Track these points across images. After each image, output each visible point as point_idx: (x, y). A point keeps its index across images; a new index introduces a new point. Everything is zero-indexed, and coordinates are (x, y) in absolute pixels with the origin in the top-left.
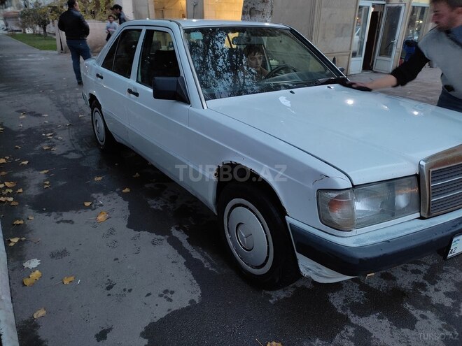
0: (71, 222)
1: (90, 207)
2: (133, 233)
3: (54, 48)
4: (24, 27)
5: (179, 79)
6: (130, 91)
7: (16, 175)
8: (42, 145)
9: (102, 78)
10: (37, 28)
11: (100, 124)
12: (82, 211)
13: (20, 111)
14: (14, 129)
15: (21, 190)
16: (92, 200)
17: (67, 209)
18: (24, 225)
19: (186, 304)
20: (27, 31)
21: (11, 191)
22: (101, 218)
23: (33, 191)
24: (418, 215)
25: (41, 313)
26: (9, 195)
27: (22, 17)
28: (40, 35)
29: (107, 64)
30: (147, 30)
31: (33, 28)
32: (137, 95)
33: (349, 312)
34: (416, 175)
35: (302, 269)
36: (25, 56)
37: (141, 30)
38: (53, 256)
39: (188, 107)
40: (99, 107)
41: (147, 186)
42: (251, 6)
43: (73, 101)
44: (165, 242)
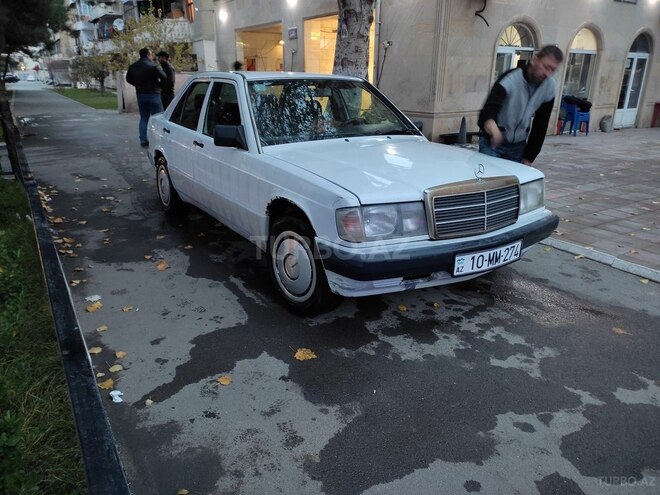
0: (131, 270)
1: (150, 259)
2: (191, 278)
3: (115, 107)
4: (76, 80)
5: (238, 127)
6: (196, 143)
7: (75, 233)
8: (101, 207)
9: (169, 132)
10: (93, 82)
11: (166, 184)
12: (143, 263)
13: (76, 175)
14: (71, 192)
15: (80, 245)
16: (153, 254)
17: (127, 261)
18: (85, 271)
19: (234, 325)
20: (79, 86)
21: (70, 245)
22: (160, 267)
23: (92, 246)
24: (427, 237)
25: (104, 328)
26: (68, 248)
27: (73, 67)
28: (95, 90)
29: (174, 118)
30: (215, 83)
31: (87, 81)
32: (202, 146)
33: (379, 333)
34: (421, 201)
35: (331, 285)
36: (78, 115)
37: (209, 83)
38: (113, 293)
39: (246, 153)
40: (165, 164)
41: (211, 244)
42: (343, 56)
43: (137, 165)
44: (222, 285)
